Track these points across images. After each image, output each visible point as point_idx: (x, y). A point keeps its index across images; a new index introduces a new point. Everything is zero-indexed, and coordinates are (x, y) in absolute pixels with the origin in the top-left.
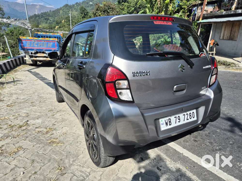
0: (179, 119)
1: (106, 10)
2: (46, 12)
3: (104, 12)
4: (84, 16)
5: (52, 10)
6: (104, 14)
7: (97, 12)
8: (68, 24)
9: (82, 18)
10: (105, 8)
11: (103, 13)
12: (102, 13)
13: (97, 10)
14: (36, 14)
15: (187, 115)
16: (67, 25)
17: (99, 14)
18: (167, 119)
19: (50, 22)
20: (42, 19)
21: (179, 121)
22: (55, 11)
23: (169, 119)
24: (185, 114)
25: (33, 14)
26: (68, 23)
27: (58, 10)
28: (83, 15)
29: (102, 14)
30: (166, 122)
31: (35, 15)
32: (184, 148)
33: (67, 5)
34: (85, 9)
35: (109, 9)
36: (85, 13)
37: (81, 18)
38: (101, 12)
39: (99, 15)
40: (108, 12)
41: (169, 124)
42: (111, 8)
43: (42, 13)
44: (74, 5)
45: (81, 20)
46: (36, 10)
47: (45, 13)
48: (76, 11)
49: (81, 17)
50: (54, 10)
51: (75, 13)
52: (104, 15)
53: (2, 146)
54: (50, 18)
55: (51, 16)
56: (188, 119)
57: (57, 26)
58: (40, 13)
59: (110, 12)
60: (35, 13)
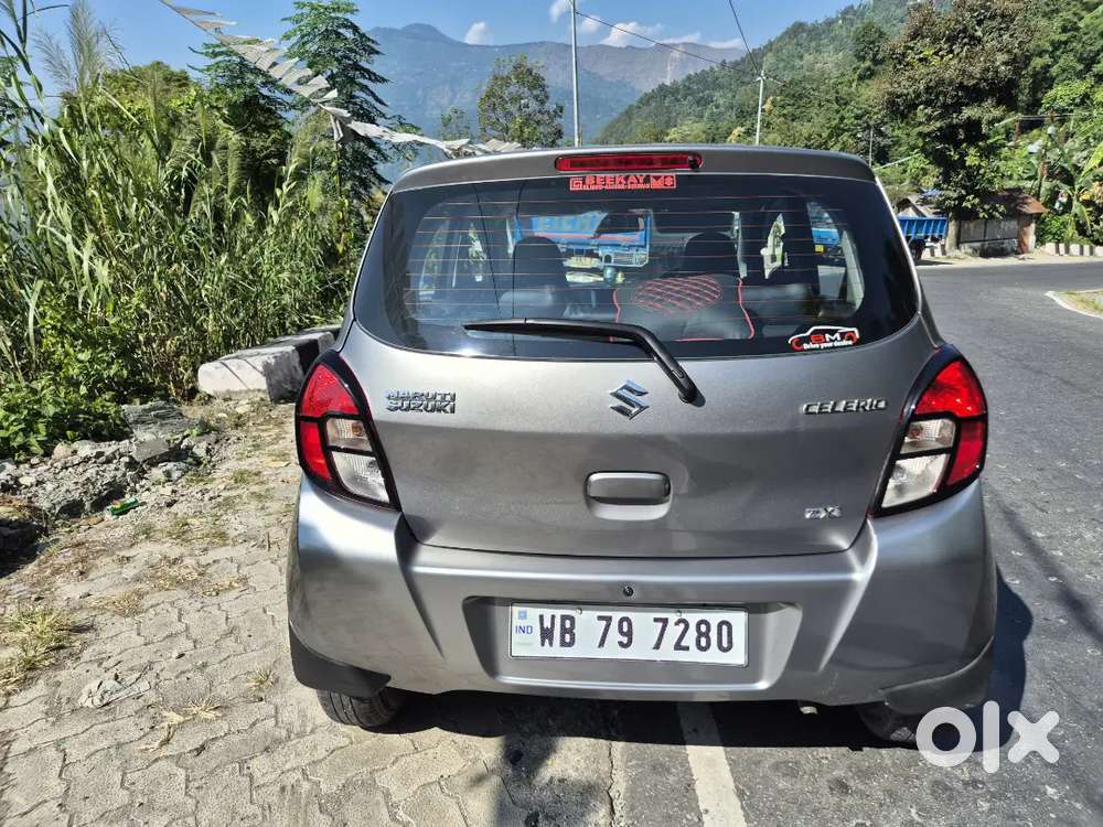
0: (625, 629)
1: (965, 30)
2: (707, 69)
3: (951, 40)
4: (872, 67)
5: (730, 59)
6: (951, 51)
7: (912, 49)
8: (784, 115)
9: (861, 78)
10: (957, 22)
11: (946, 46)
12: (940, 50)
13: (915, 35)
14: (668, 83)
15: (682, 626)
16: (782, 119)
17: (921, 56)
18: (553, 617)
19: (712, 114)
20: (686, 103)
21: (625, 640)
22: (743, 60)
23: (564, 618)
24: (673, 617)
25: (655, 86)
26: (785, 112)
27: (754, 59)
28: (868, 63)
29: (936, 53)
30: (547, 624)
31: (662, 87)
32: (740, 794)
33: (799, 28)
34: (881, 35)
35: (980, 23)
36: (875, 56)
37: (851, 82)
38: (936, 40)
39: (921, 60)
40: (972, 37)
41: (563, 637)
42: (993, 17)
43: (689, 78)
44: (830, 23)
45: (853, 89)
46: (669, 68)
47: (702, 78)
48: (837, 51)
49: (856, 77)
50: (739, 59)
51: (831, 62)
52: (951, 56)
54: (717, 95)
55: (721, 87)
56: (687, 648)
57: (739, 128)
58: (680, 78)
59: (985, 39)
60: (661, 81)
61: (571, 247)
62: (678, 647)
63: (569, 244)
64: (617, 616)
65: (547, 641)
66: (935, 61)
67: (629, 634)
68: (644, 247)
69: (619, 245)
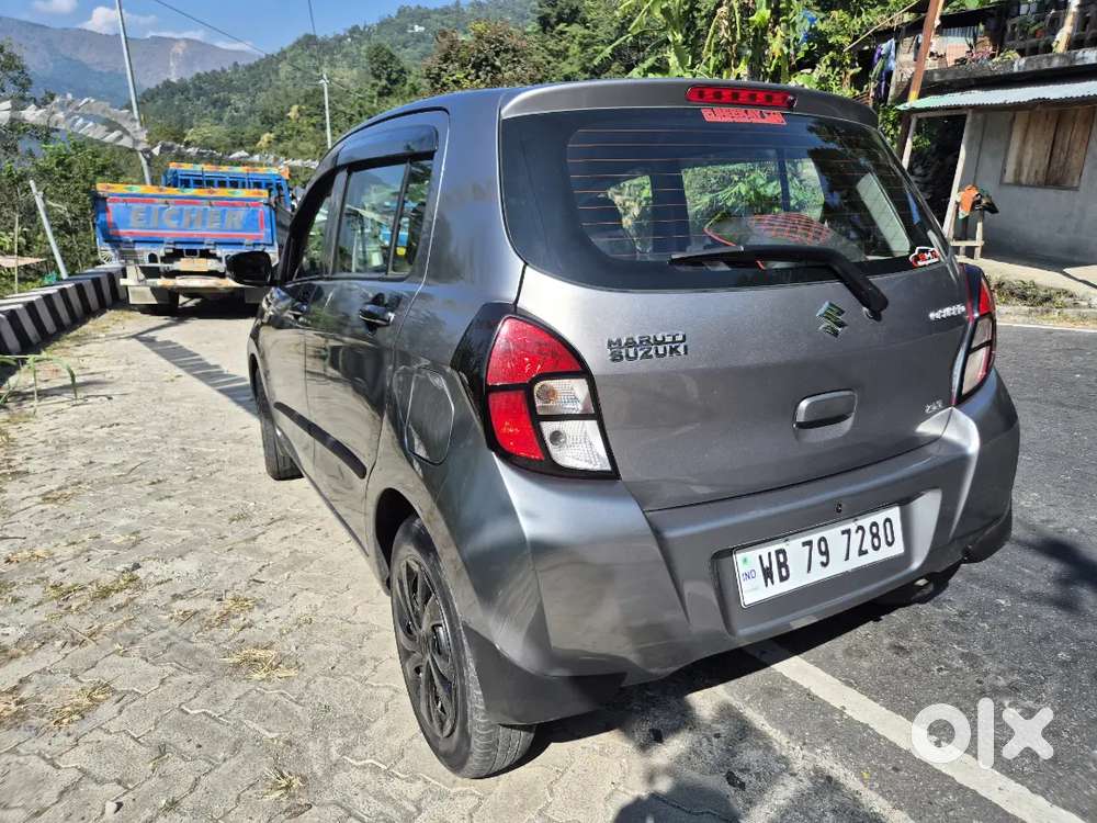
0: (823, 549)
1: (486, 59)
2: (219, 70)
3: (477, 66)
4: (389, 86)
5: (243, 62)
6: (478, 77)
7: (445, 71)
8: (314, 125)
9: (381, 94)
10: (480, 51)
11: (473, 72)
12: (469, 74)
13: (446, 59)
14: (174, 80)
15: (860, 532)
16: (311, 129)
17: (454, 78)
18: (769, 554)
19: (233, 117)
20: (199, 103)
21: (824, 559)
22: (257, 65)
23: (778, 552)
24: (852, 526)
25: (160, 83)
26: (313, 121)
27: (271, 63)
28: (384, 82)
29: (466, 77)
30: (766, 564)
31: (168, 84)
32: (849, 684)
33: (308, 41)
34: (392, 57)
35: (497, 54)
36: (389, 75)
37: (373, 97)
38: (463, 66)
39: (453, 81)
40: (493, 66)
41: (780, 573)
42: (506, 51)
43: (198, 76)
44: (340, 39)
45: (375, 105)
46: (172, 64)
47: (213, 78)
48: (351, 67)
49: (375, 93)
50: (252, 62)
51: (346, 75)
52: (478, 80)
53: (21, 681)
54: (234, 98)
55: (238, 90)
56: (866, 552)
57: (268, 134)
58: (188, 76)
59: (503, 69)
60: (164, 77)
61: (179, 247)
62: (862, 553)
63: (175, 243)
64: (815, 537)
65: (769, 580)
66: (466, 83)
67: (826, 553)
68: (272, 245)
69: (241, 244)
